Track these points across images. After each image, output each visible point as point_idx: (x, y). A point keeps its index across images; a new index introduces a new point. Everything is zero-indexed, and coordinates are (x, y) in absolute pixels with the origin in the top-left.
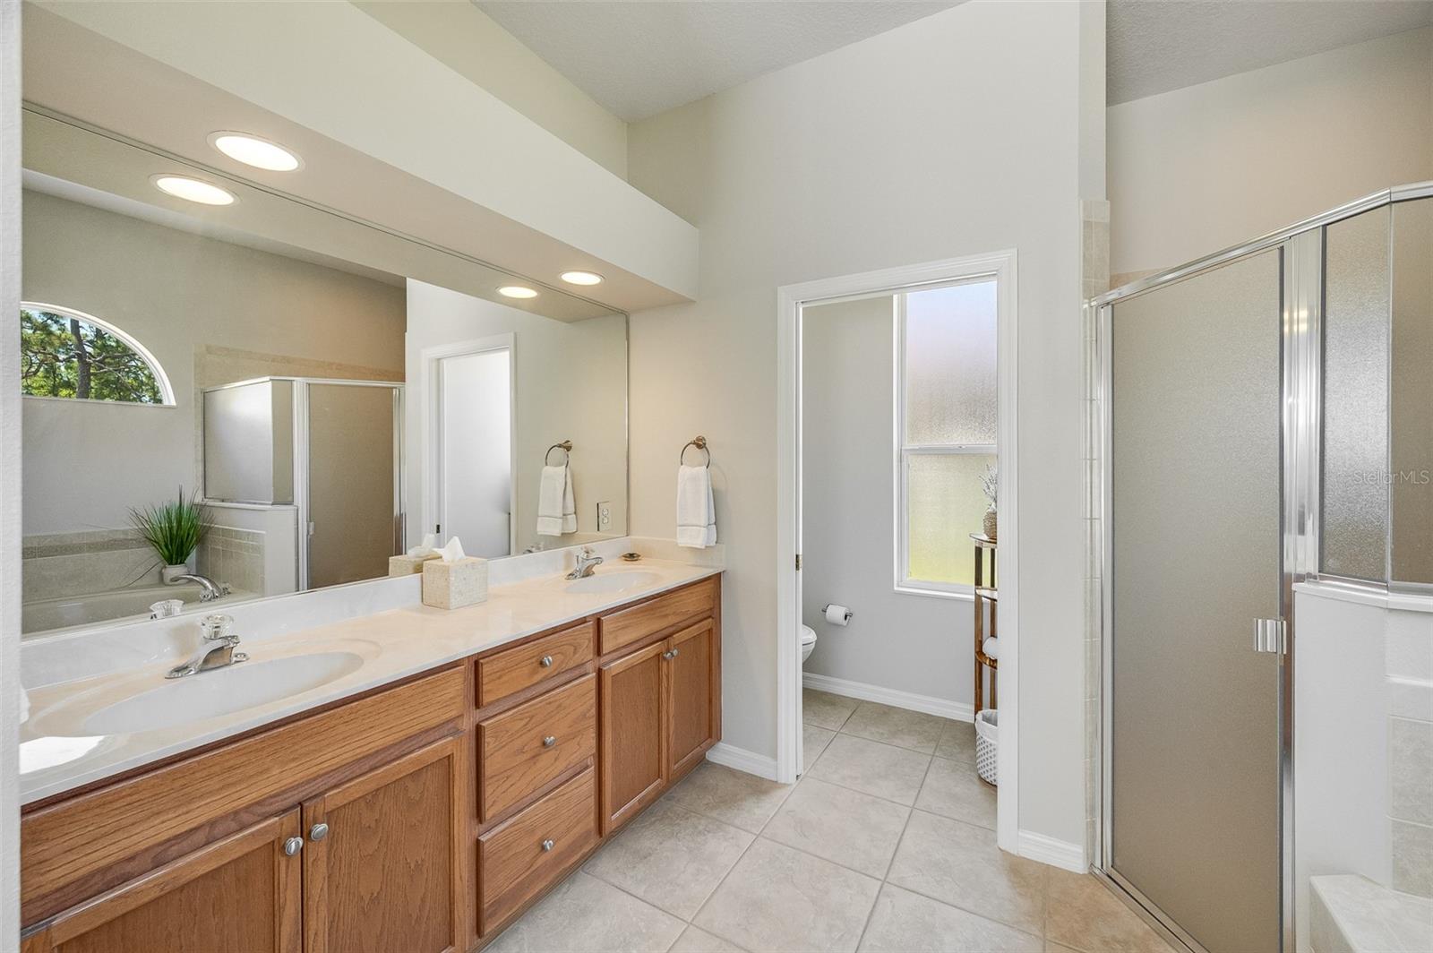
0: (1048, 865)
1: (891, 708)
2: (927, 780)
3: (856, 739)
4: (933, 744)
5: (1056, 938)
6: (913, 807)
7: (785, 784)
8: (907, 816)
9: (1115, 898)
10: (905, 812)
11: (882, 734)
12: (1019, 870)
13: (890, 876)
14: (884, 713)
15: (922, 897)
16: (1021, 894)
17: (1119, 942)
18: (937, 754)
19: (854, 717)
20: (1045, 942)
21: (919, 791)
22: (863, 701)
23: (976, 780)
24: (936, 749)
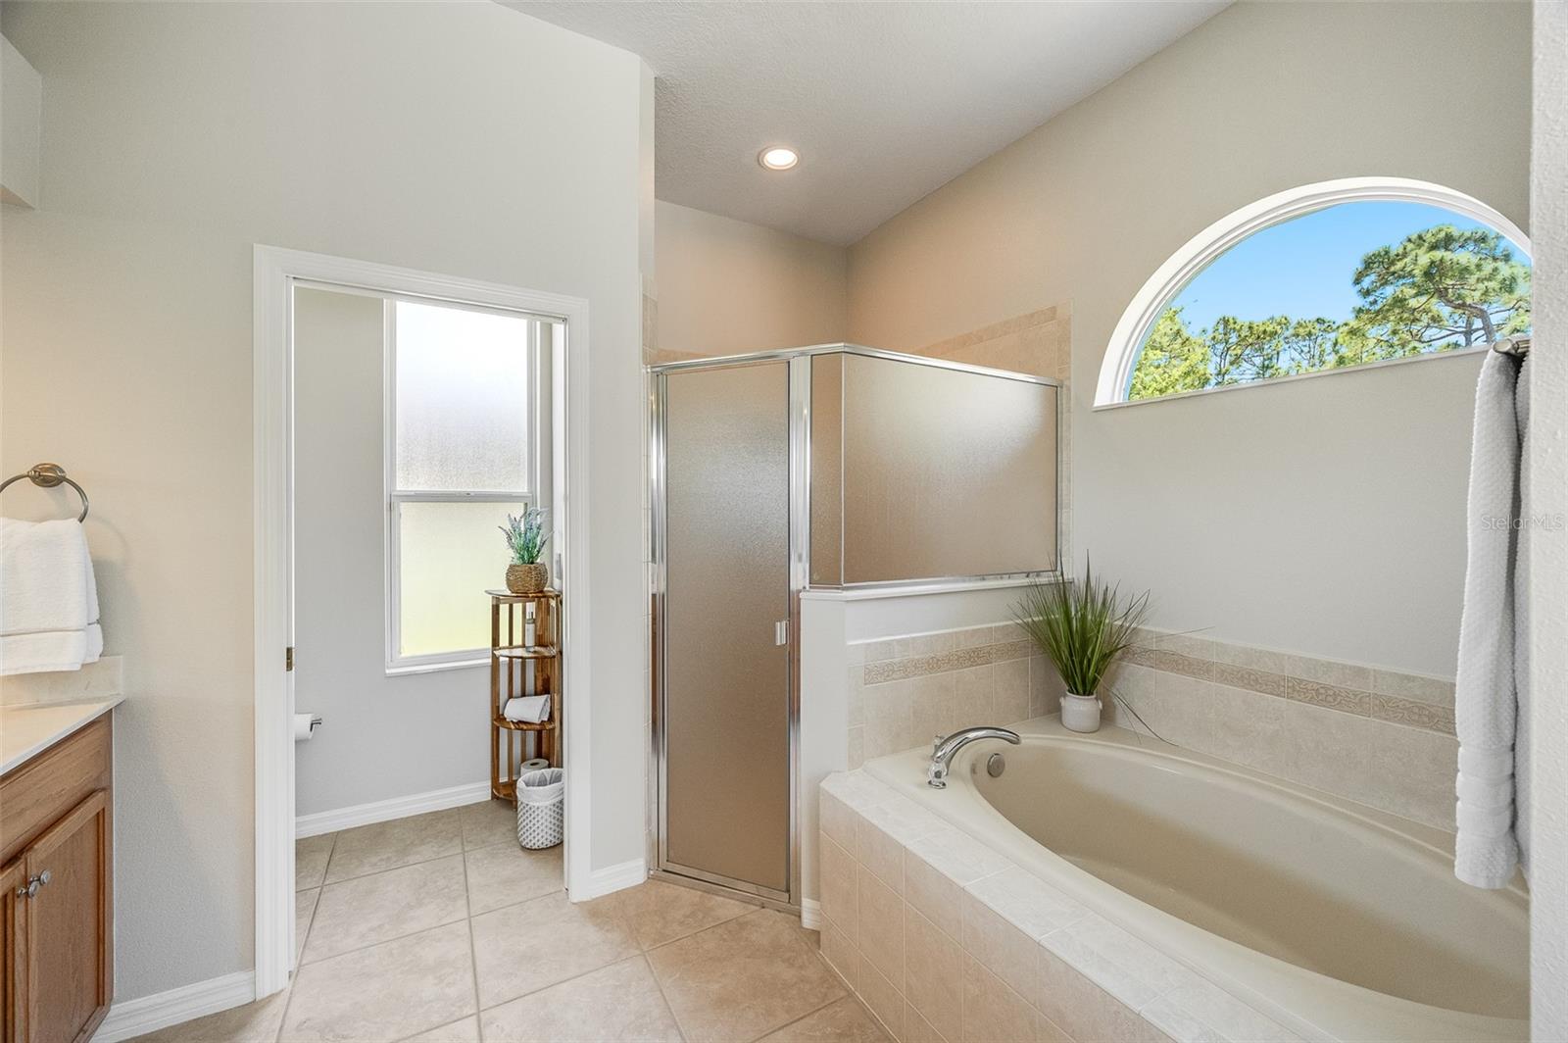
0: (617, 892)
1: (384, 825)
2: (471, 880)
3: (355, 882)
4: (457, 841)
5: (650, 946)
6: (470, 917)
7: (272, 996)
8: (467, 929)
9: (671, 885)
10: (463, 928)
11: (389, 858)
12: (597, 911)
13: (483, 999)
14: (377, 835)
15: (526, 998)
16: (607, 931)
17: (688, 917)
18: (466, 849)
19: (336, 857)
20: (644, 956)
21: (468, 897)
22: (338, 832)
23: (521, 853)
24: (463, 844)
